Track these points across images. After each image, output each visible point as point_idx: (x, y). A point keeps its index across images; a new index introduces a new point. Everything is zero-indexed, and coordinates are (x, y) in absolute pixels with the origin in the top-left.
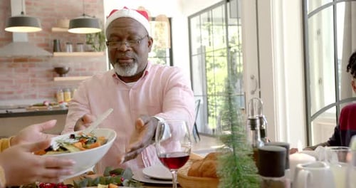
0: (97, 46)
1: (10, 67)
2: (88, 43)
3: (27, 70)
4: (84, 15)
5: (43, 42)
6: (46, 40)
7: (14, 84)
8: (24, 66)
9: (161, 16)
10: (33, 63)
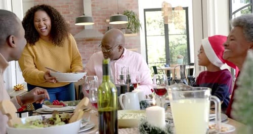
0: (133, 30)
1: (84, 44)
2: (128, 28)
3: (93, 46)
4: (118, 13)
5: (102, 28)
6: (103, 27)
7: (86, 54)
8: (91, 43)
9: (178, 7)
10: (96, 41)
